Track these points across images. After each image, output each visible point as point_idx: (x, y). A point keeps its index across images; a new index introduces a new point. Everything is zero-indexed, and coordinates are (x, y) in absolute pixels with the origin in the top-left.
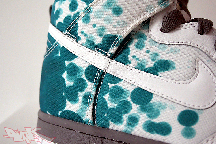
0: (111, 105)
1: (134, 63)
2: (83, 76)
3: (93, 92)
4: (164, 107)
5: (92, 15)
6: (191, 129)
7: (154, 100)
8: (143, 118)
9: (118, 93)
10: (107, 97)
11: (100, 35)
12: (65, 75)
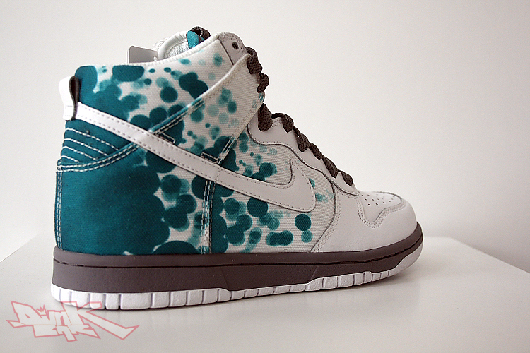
0: (230, 223)
1: (242, 169)
2: (190, 192)
3: (207, 211)
4: (281, 216)
5: (204, 112)
6: (309, 232)
7: (270, 209)
8: (265, 231)
9: (234, 207)
10: (223, 214)
11: (214, 138)
12: (159, 193)
